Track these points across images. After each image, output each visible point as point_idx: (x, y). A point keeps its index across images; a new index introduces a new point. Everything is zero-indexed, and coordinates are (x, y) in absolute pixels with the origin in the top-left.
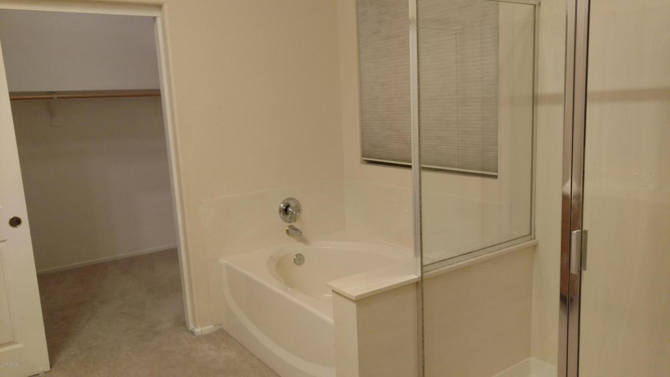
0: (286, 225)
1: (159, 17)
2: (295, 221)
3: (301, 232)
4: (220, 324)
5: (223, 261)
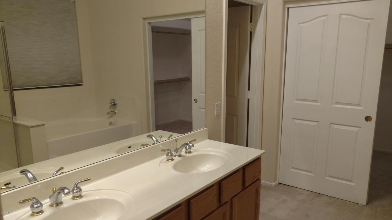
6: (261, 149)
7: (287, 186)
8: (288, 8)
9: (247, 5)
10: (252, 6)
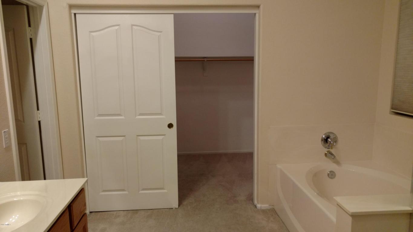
0: (325, 150)
1: (257, 13)
2: (332, 148)
3: (335, 157)
4: (273, 206)
5: (279, 166)
6: (64, 179)
7: (101, 213)
8: (75, 14)
9: (21, 4)
10: (27, 6)
